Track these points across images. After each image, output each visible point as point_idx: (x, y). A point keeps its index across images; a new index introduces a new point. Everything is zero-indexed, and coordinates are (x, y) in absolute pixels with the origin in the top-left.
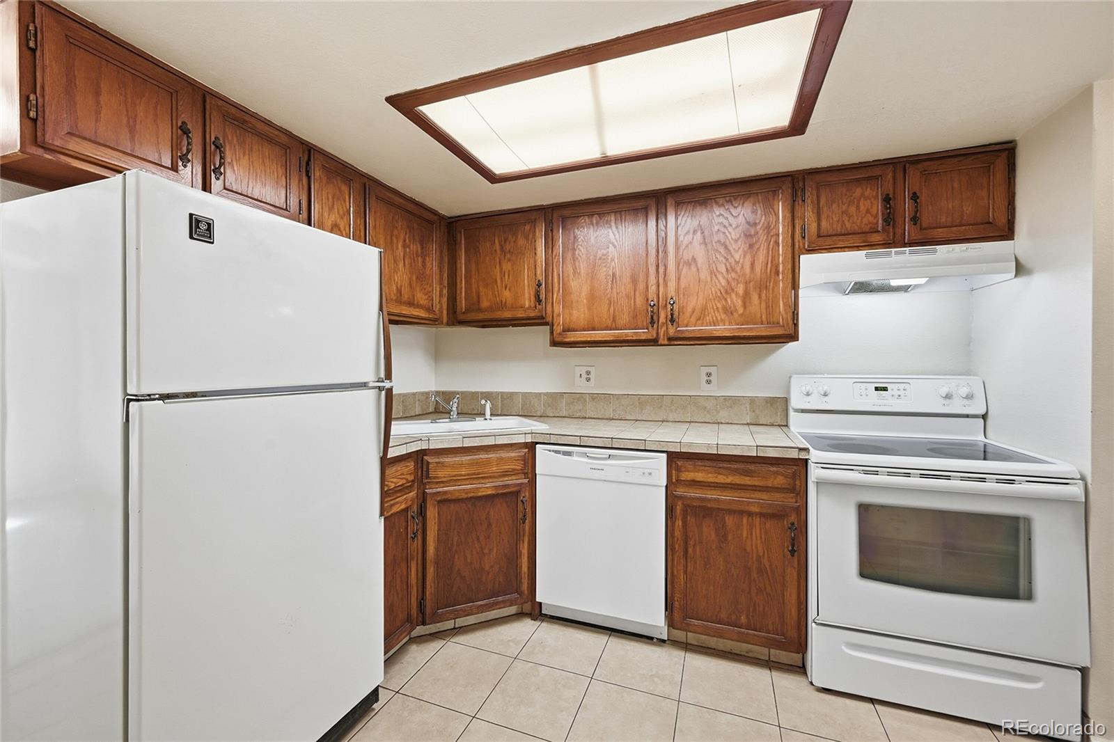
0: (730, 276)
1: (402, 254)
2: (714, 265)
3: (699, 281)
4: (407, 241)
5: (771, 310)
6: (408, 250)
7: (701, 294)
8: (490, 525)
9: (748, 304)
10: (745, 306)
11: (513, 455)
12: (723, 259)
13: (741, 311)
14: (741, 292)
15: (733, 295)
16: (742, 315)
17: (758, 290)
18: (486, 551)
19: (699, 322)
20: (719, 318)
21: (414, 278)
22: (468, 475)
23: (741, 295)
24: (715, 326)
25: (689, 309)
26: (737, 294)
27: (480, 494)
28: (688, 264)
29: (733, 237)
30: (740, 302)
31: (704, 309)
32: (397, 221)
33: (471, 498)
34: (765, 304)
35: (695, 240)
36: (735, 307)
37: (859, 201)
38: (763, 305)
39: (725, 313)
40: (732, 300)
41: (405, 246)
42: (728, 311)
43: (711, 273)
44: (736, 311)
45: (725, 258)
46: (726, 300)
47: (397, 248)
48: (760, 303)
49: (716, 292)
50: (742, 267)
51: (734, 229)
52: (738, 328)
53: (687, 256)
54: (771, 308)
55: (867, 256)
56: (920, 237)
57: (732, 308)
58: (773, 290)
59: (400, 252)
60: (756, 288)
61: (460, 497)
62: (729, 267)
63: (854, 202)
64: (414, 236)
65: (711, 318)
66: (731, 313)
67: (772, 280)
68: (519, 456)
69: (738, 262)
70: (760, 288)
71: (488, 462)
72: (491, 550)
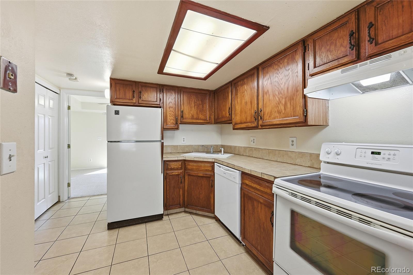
0: (279, 96)
1: (194, 105)
2: (274, 92)
3: (270, 100)
4: (196, 101)
5: (295, 110)
6: (196, 104)
7: (270, 105)
8: (202, 185)
9: (286, 108)
10: (285, 109)
11: (209, 165)
12: (277, 89)
13: (283, 112)
14: (283, 103)
15: (281, 105)
16: (284, 114)
17: (290, 101)
18: (201, 193)
19: (270, 118)
20: (276, 116)
21: (199, 111)
22: (196, 169)
23: (284, 104)
24: (275, 119)
25: (267, 113)
26: (282, 103)
27: (199, 175)
28: (266, 93)
29: (281, 78)
30: (283, 108)
31: (271, 112)
32: (192, 97)
33: (196, 176)
34: (292, 107)
35: (268, 83)
36: (281, 110)
37: (336, 41)
38: (292, 108)
39: (278, 113)
40: (280, 107)
41: (195, 103)
42: (279, 112)
43: (273, 96)
44: (282, 111)
45: (278, 88)
46: (278, 107)
47: (192, 104)
48: (291, 107)
49: (275, 104)
50: (284, 91)
51: (281, 74)
52: (282, 120)
53: (266, 90)
54: (295, 109)
55: (342, 72)
56: (375, 51)
57: (280, 111)
58: (295, 100)
59: (193, 105)
60: (289, 100)
61: (193, 175)
62: (279, 92)
63: (334, 43)
64: (198, 99)
65: (273, 116)
66: (280, 113)
67: (295, 95)
68: (211, 166)
69: (282, 89)
70: (291, 100)
71: (201, 166)
72: (202, 193)
